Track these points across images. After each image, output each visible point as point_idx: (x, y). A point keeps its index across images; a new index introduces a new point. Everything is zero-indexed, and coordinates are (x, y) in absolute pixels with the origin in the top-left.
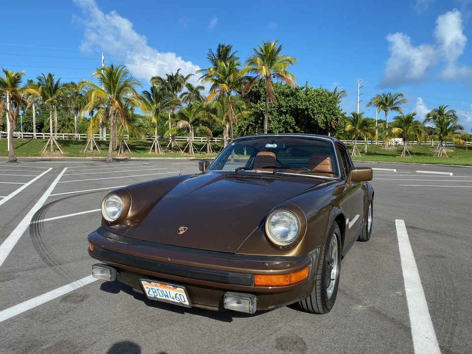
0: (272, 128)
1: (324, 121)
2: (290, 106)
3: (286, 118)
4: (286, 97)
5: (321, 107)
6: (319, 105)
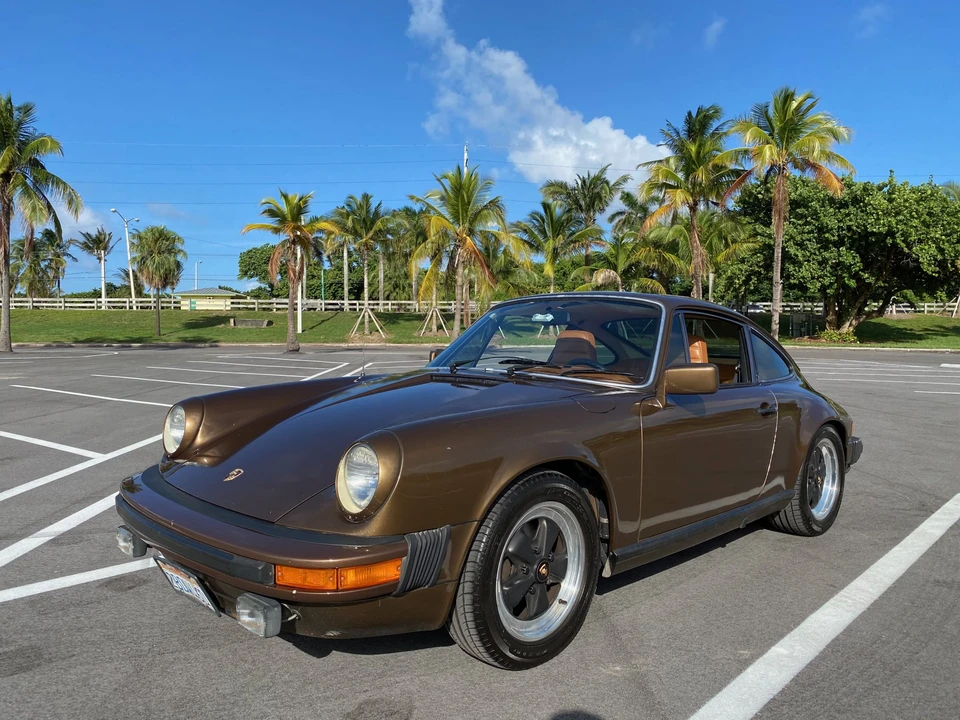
0: (803, 278)
1: (935, 260)
2: (849, 228)
3: (840, 255)
4: (839, 208)
5: (928, 226)
6: (924, 223)
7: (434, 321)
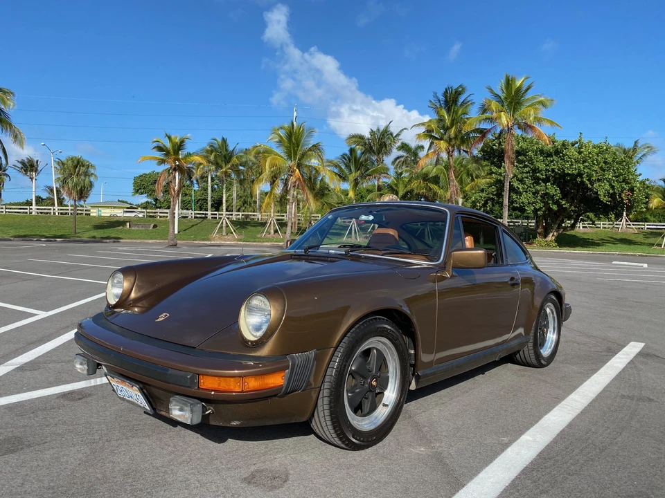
0: (523, 203)
1: (609, 193)
2: (553, 171)
3: (547, 188)
4: (546, 157)
5: (604, 170)
6: (601, 168)
7: (272, 227)
